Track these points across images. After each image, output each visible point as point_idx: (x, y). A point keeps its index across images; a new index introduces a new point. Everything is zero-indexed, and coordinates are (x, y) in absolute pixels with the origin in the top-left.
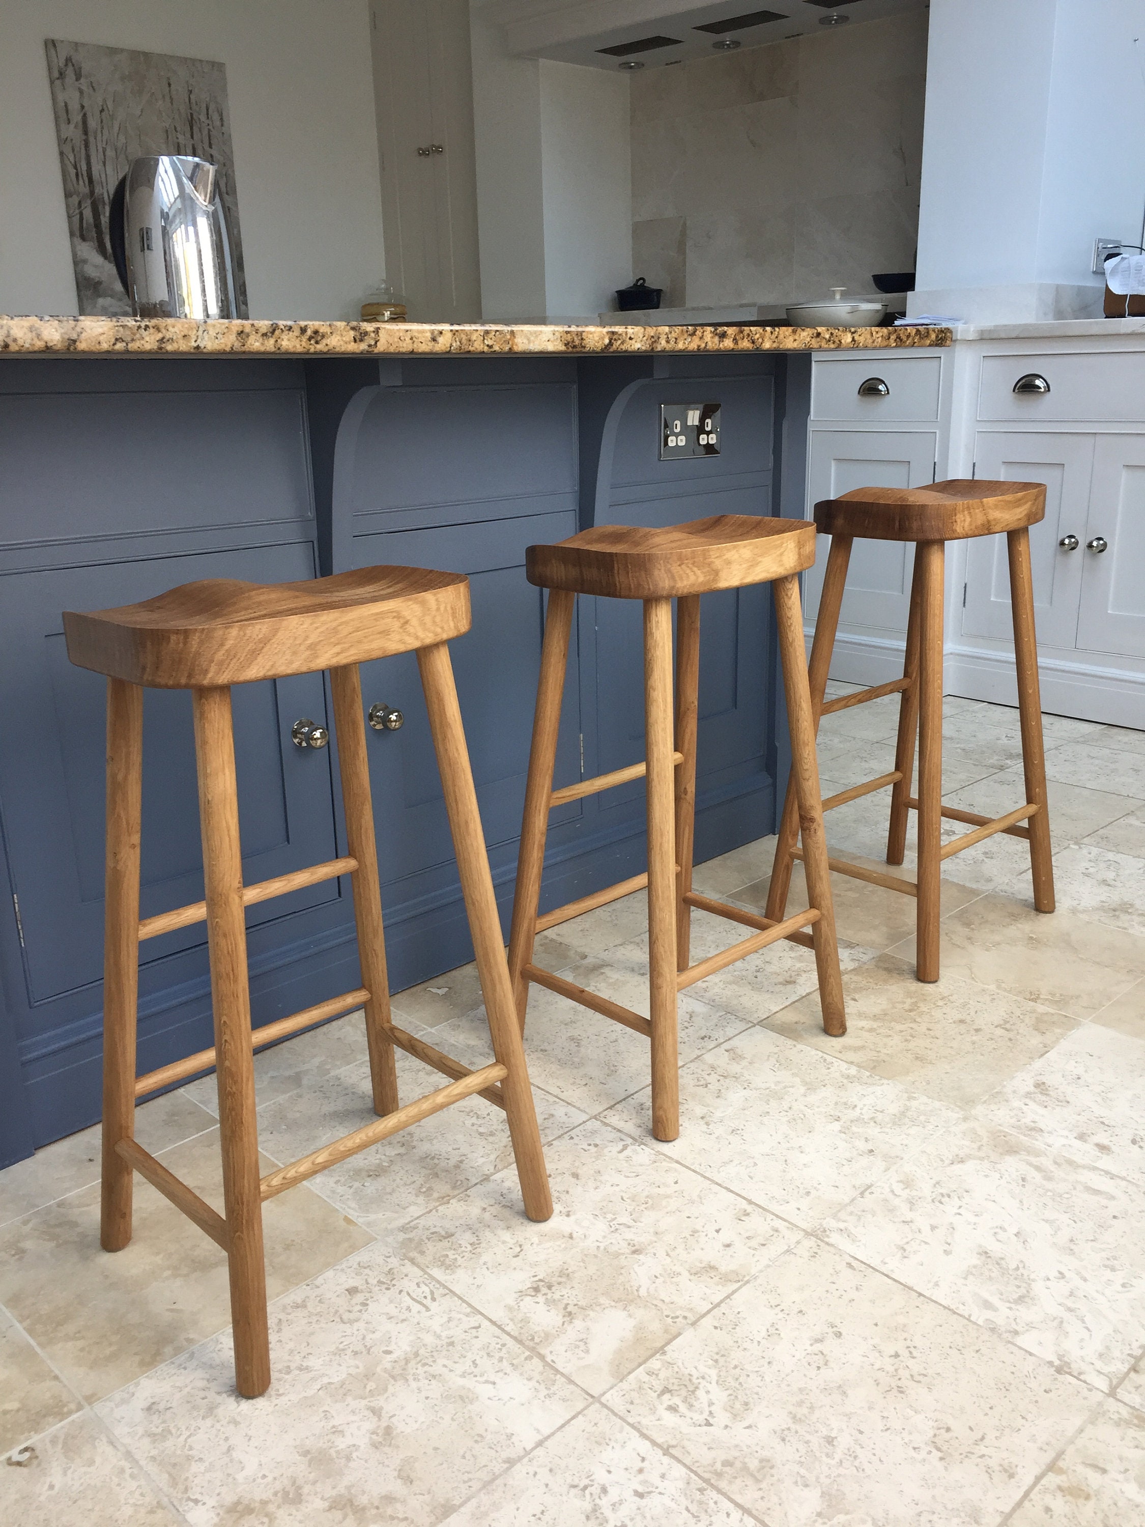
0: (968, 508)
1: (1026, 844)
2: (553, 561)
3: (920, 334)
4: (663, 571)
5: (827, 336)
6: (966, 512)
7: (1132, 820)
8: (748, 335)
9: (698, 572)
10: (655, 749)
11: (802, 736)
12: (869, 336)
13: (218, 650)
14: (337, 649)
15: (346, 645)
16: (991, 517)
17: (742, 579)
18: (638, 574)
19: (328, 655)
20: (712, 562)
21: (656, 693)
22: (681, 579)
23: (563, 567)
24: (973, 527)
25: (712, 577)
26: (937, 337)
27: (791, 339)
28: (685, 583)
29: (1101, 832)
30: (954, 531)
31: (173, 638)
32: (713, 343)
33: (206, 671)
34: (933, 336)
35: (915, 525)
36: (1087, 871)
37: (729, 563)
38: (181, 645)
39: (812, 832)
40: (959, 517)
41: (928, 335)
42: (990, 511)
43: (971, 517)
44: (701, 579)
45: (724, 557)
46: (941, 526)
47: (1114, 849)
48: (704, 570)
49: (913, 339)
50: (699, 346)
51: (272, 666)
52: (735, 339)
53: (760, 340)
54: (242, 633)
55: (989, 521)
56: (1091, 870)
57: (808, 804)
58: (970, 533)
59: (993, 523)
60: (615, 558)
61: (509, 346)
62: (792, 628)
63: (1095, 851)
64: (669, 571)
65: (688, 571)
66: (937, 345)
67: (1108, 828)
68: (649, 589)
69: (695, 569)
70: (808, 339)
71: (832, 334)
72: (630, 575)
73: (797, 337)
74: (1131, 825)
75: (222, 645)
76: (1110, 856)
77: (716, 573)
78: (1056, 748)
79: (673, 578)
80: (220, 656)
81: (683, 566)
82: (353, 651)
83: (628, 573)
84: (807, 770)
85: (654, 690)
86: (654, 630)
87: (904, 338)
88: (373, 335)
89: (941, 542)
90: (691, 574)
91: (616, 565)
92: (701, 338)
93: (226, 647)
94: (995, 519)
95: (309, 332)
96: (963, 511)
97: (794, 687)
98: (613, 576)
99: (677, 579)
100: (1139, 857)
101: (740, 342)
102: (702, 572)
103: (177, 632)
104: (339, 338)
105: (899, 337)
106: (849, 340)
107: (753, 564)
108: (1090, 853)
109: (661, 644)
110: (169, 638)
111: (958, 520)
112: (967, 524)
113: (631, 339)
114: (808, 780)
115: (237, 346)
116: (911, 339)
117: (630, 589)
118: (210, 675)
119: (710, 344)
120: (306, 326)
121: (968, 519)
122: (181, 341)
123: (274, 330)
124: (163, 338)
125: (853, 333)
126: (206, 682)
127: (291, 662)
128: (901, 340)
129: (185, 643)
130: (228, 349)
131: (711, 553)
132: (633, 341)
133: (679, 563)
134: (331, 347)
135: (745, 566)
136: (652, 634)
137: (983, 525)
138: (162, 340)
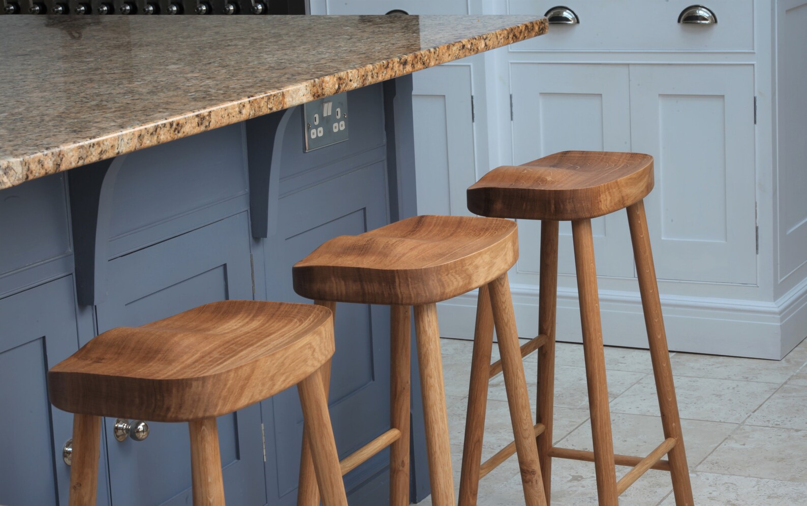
0: (608, 189)
1: (667, 474)
2: (333, 279)
3: (528, 29)
4: (436, 281)
5: (469, 46)
6: (607, 193)
7: (732, 444)
8: (421, 58)
9: (459, 278)
10: (436, 426)
11: (520, 400)
12: (495, 39)
13: (223, 389)
14: (283, 378)
15: (288, 374)
16: (624, 194)
17: (485, 279)
18: (416, 286)
19: (279, 383)
20: (467, 269)
21: (433, 379)
22: (449, 286)
23: (343, 283)
24: (613, 204)
25: (468, 281)
26: (539, 28)
27: (447, 54)
28: (451, 288)
29: (710, 458)
30: (599, 209)
31: (194, 384)
32: (399, 70)
33: (216, 405)
34: (537, 28)
35: (569, 207)
36: (711, 496)
37: (477, 267)
38: (200, 388)
39: (534, 483)
40: (603, 197)
41: (533, 29)
42: (623, 188)
43: (611, 196)
44: (461, 284)
45: (474, 264)
46: (589, 206)
47: (726, 472)
48: (463, 276)
49: (524, 34)
50: (391, 76)
51: (252, 396)
52: (412, 64)
53: (428, 61)
54: (236, 375)
55: (623, 197)
56: (714, 494)
57: (529, 458)
58: (611, 209)
59: (626, 198)
60: (396, 275)
61: (281, 105)
62: (507, 311)
63: (711, 476)
64: (440, 280)
65: (453, 279)
66: (539, 35)
67: (714, 453)
68: (426, 296)
69: (457, 276)
70: (457, 52)
71: (472, 44)
72: (410, 286)
73: (450, 53)
74: (733, 449)
75: (225, 385)
76: (726, 479)
77: (470, 277)
78: (638, 382)
79: (443, 285)
80: (224, 393)
81: (450, 275)
82: (291, 378)
83: (408, 285)
84: (526, 430)
85: (431, 377)
86: (427, 328)
87: (518, 35)
88: (207, 118)
89: (588, 219)
90: (454, 280)
91: (397, 280)
92: (392, 69)
93: (228, 386)
94: (627, 195)
95: (174, 126)
96: (605, 192)
97: (511, 360)
98: (394, 288)
99: (446, 286)
100: (749, 476)
101: (416, 66)
102: (462, 278)
103: (197, 379)
104: (190, 125)
105: (514, 35)
106: (483, 45)
107: (491, 265)
108: (708, 479)
109: (433, 339)
110: (191, 384)
111: (602, 200)
112: (608, 202)
113: (351, 81)
114: (528, 438)
115: (138, 146)
116: (522, 34)
117: (410, 298)
118: (219, 408)
119: (398, 72)
120: (173, 121)
121: (609, 198)
122: (110, 151)
123: (156, 129)
124: (102, 151)
125: (485, 39)
126: (216, 413)
127: (261, 391)
128: (516, 37)
129: (203, 387)
130: (133, 149)
131: (466, 262)
132: (352, 82)
133: (446, 273)
134: (185, 133)
135: (486, 268)
136: (425, 331)
137: (619, 201)
138: (101, 153)
